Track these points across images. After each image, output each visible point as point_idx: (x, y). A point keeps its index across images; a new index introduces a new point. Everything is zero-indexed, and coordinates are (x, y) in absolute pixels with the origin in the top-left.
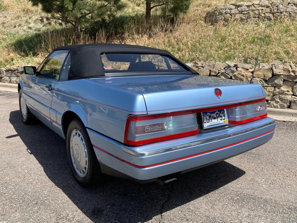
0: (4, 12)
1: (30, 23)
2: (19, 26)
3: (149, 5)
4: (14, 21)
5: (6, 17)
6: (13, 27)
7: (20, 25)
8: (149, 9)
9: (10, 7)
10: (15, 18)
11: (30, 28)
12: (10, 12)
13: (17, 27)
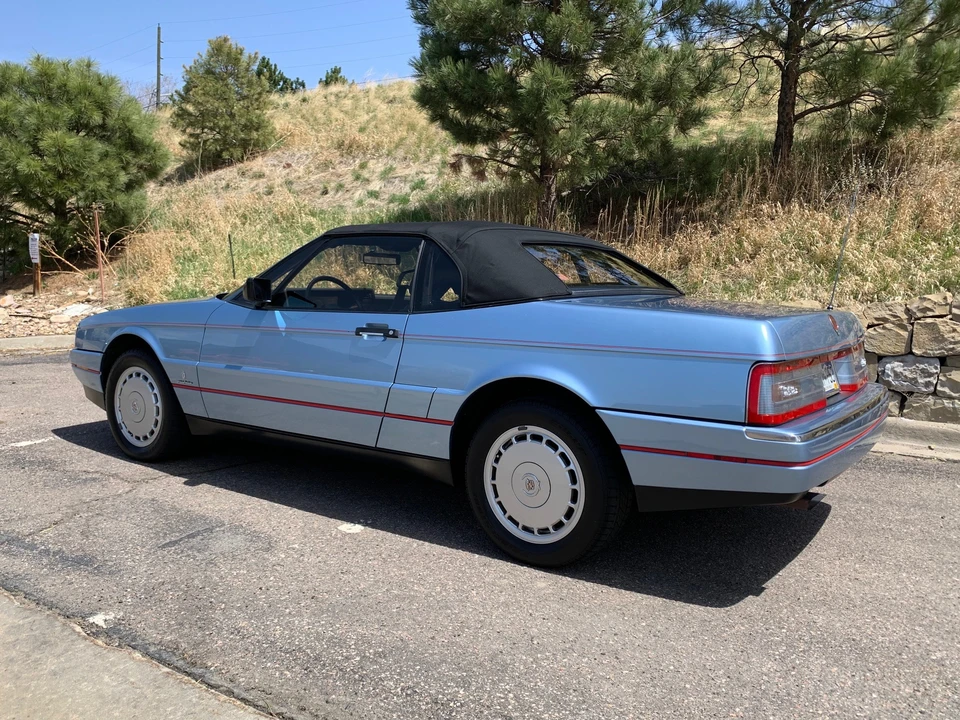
0: (279, 152)
1: (368, 181)
2: (337, 191)
3: (788, 109)
4: (315, 177)
5: (289, 165)
6: (319, 192)
7: (340, 187)
8: (787, 120)
9: (296, 138)
10: (317, 168)
11: (374, 194)
12: (299, 150)
13: (331, 193)
